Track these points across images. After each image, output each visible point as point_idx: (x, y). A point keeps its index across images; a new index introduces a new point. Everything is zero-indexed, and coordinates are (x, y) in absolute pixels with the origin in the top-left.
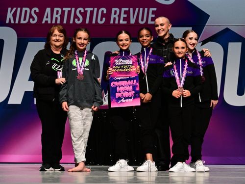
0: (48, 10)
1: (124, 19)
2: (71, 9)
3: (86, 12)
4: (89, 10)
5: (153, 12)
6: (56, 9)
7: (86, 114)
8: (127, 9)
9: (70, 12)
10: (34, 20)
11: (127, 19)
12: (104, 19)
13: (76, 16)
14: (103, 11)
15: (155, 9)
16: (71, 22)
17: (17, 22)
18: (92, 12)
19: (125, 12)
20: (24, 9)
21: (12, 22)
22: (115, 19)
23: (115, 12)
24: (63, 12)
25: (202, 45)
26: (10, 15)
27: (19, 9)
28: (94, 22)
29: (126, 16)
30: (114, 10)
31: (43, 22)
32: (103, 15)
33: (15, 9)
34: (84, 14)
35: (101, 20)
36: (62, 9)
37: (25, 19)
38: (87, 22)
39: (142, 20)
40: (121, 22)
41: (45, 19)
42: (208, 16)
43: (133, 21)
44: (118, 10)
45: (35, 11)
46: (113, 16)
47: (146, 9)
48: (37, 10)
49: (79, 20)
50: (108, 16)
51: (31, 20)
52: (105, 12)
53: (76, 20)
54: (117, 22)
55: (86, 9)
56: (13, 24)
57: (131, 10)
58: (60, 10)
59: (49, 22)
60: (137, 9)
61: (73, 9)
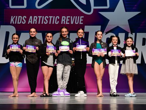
0: (31, 17)
1: (68, 22)
2: (42, 17)
3: (49, 18)
4: (51, 17)
5: (82, 18)
6: (35, 17)
7: (68, 68)
8: (69, 17)
9: (41, 18)
10: (24, 22)
11: (70, 22)
12: (58, 22)
13: (44, 20)
14: (57, 18)
15: (83, 17)
16: (42, 23)
17: (16, 23)
18: (52, 18)
19: (69, 18)
20: (19, 17)
21: (13, 23)
22: (63, 21)
23: (64, 18)
24: (38, 18)
25: (106, 34)
26: (12, 20)
27: (17, 17)
28: (53, 23)
29: (69, 20)
30: (63, 17)
31: (29, 23)
32: (58, 20)
33: (14, 17)
34: (48, 19)
35: (57, 22)
36: (38, 17)
37: (19, 22)
38: (50, 23)
39: (77, 22)
40: (67, 23)
41: (29, 22)
42: (109, 20)
43: (72, 23)
44: (65, 17)
45: (24, 18)
46: (62, 20)
47: (79, 17)
48: (26, 17)
49: (46, 22)
50: (60, 20)
51: (23, 22)
52: (59, 18)
53: (45, 22)
54: (64, 23)
55: (50, 17)
56: (13, 24)
57: (72, 17)
58: (37, 17)
59: (31, 23)
60: (74, 17)
61: (43, 17)
